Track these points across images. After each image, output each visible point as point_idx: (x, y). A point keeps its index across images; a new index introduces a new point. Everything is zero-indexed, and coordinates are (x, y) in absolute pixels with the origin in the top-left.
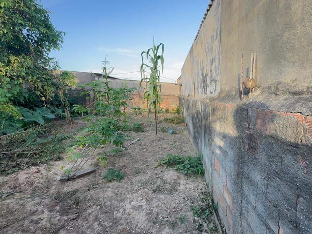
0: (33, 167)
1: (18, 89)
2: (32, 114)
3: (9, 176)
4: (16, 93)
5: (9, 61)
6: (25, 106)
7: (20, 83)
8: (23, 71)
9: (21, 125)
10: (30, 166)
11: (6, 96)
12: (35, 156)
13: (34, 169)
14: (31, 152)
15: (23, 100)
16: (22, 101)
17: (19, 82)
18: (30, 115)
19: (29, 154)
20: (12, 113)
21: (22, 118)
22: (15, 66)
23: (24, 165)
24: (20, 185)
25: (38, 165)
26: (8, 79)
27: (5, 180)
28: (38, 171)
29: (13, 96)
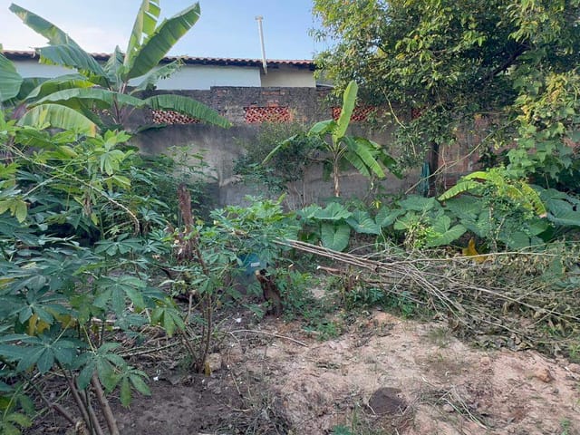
0: (537, 357)
1: (550, 148)
2: (574, 209)
3: (478, 353)
4: (543, 158)
5: (543, 89)
6: (559, 187)
7: (559, 135)
8: (570, 104)
9: (539, 231)
10: (532, 349)
11: (520, 166)
12: (551, 323)
13: (538, 363)
14: (544, 311)
15: (557, 174)
16: (553, 176)
17: (555, 132)
18: (568, 208)
19: (537, 314)
20: (523, 203)
21: (545, 215)
22: (554, 97)
23: (518, 341)
24: (491, 394)
25: (553, 356)
26: (532, 129)
27: (466, 359)
28: (549, 380)
29: (534, 165)
